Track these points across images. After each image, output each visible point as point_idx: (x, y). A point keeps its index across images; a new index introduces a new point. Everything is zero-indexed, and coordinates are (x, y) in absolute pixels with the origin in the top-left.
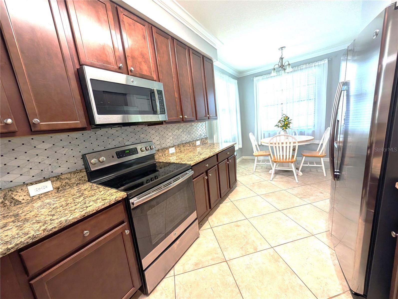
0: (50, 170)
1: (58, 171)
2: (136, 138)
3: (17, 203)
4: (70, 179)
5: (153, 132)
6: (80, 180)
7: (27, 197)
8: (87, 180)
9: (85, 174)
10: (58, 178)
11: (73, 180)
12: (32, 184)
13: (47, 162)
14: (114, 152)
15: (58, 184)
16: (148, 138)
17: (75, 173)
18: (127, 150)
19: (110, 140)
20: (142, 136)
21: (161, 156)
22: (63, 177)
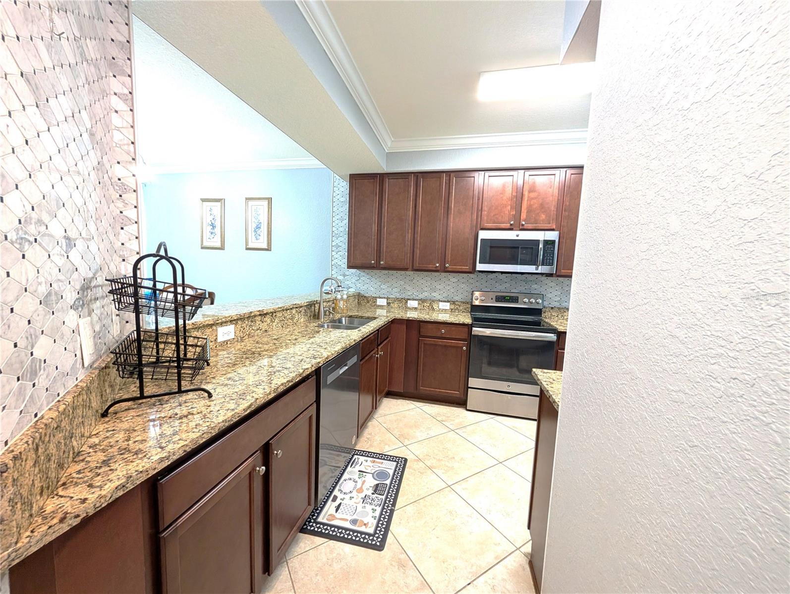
0: (452, 296)
1: (456, 298)
2: (526, 288)
3: (433, 309)
4: (460, 306)
5: (553, 284)
6: (465, 309)
7: (437, 308)
8: (470, 311)
9: (470, 306)
10: (453, 303)
11: (461, 308)
12: (441, 301)
13: (452, 290)
14: (494, 295)
15: (453, 307)
16: (542, 290)
17: (464, 303)
18: (507, 296)
19: (497, 284)
20: (535, 286)
21: (554, 316)
22: (457, 303)
